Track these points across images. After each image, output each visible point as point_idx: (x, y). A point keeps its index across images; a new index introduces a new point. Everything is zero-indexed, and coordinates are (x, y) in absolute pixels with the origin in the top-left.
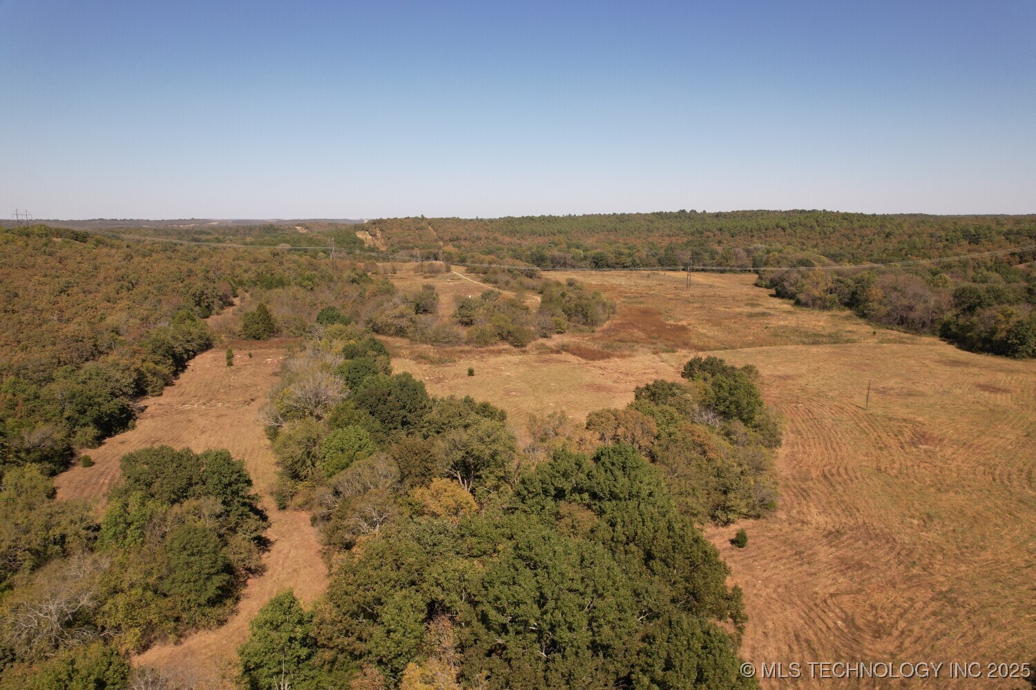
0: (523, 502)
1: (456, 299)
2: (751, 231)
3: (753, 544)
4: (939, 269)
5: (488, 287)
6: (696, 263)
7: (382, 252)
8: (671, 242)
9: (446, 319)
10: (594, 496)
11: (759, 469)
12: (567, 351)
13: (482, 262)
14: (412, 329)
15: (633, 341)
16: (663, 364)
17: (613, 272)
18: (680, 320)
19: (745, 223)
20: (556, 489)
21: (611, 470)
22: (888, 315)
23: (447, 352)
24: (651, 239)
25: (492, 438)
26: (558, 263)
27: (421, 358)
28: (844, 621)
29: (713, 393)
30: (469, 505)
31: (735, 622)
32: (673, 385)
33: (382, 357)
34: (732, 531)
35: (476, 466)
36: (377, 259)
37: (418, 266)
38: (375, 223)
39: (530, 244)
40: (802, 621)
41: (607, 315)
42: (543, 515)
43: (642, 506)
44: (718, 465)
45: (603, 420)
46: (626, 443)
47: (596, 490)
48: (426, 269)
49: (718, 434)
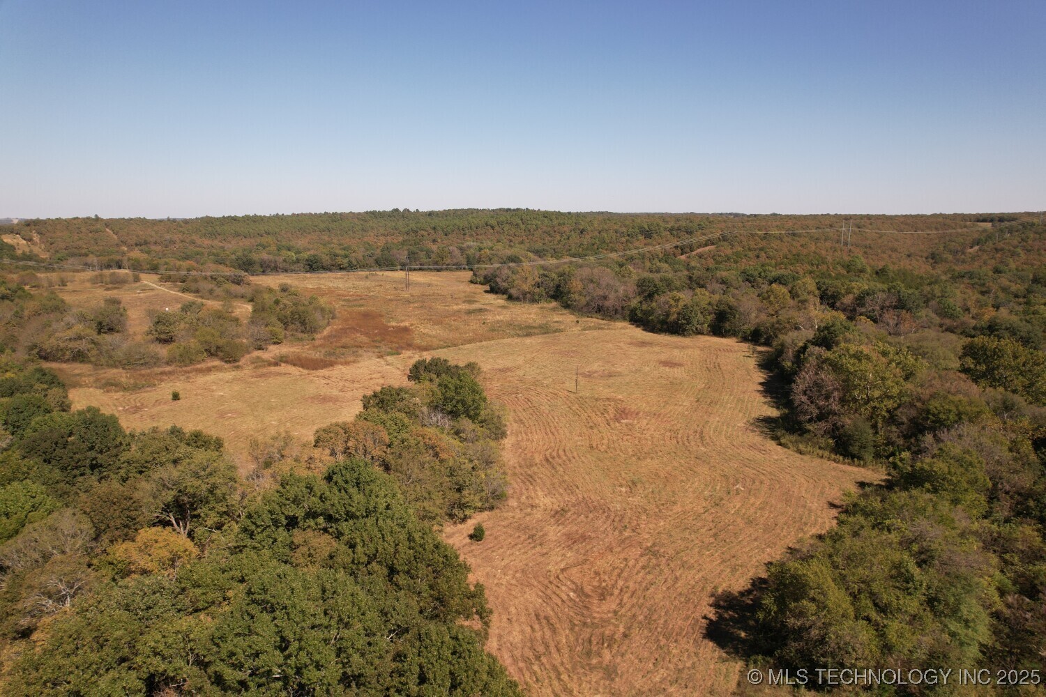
0: (251, 538)
1: (150, 313)
2: (463, 229)
3: (490, 535)
4: (624, 261)
5: (189, 297)
6: (413, 262)
7: (43, 261)
8: (387, 241)
9: (139, 338)
10: (329, 518)
11: (489, 463)
12: (286, 362)
13: (178, 270)
14: (94, 352)
15: (357, 347)
16: (388, 367)
17: (329, 274)
18: (402, 321)
19: (457, 221)
20: (287, 518)
21: (344, 488)
22: (588, 304)
23: (143, 376)
24: (366, 239)
25: (208, 470)
26: (268, 266)
27: (109, 385)
28: (575, 592)
29: (440, 394)
30: (187, 553)
31: (481, 618)
32: (401, 390)
33: (55, 392)
34: (469, 527)
35: (192, 504)
36: (38, 269)
37: (96, 276)
38: (28, 225)
39: (234, 247)
40: (540, 601)
41: (326, 321)
42: (275, 548)
43: (380, 522)
44: (450, 465)
45: (332, 435)
46: (359, 457)
47: (331, 512)
48: (108, 280)
49: (448, 434)
